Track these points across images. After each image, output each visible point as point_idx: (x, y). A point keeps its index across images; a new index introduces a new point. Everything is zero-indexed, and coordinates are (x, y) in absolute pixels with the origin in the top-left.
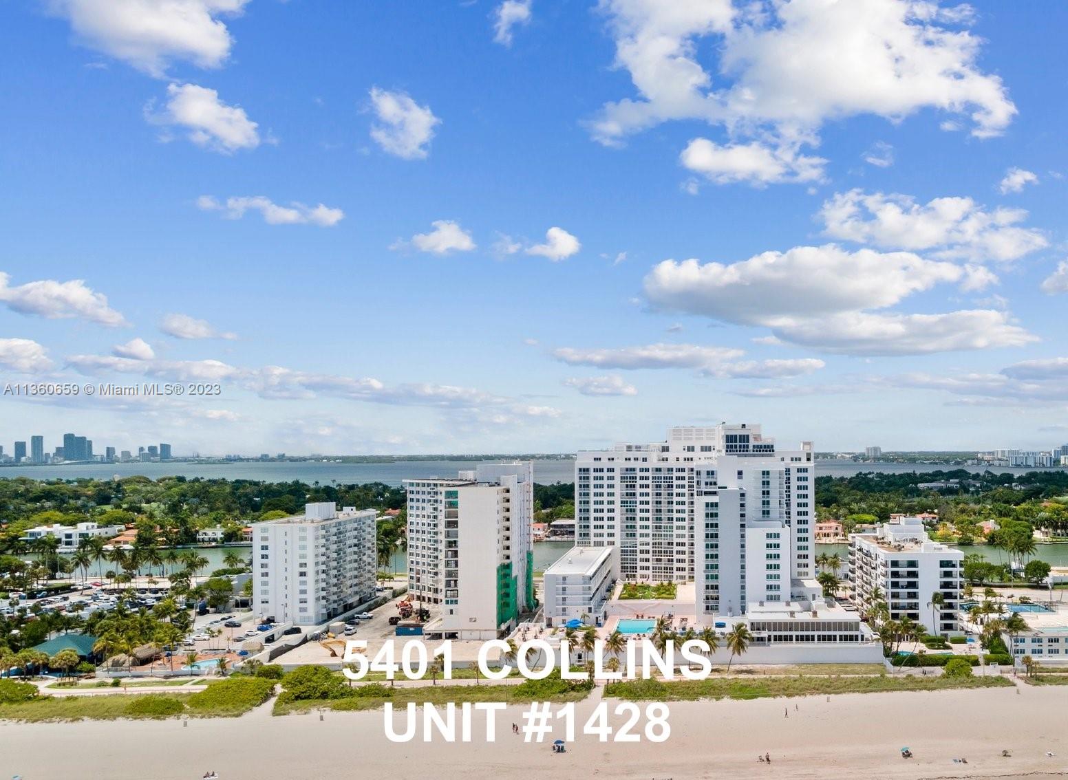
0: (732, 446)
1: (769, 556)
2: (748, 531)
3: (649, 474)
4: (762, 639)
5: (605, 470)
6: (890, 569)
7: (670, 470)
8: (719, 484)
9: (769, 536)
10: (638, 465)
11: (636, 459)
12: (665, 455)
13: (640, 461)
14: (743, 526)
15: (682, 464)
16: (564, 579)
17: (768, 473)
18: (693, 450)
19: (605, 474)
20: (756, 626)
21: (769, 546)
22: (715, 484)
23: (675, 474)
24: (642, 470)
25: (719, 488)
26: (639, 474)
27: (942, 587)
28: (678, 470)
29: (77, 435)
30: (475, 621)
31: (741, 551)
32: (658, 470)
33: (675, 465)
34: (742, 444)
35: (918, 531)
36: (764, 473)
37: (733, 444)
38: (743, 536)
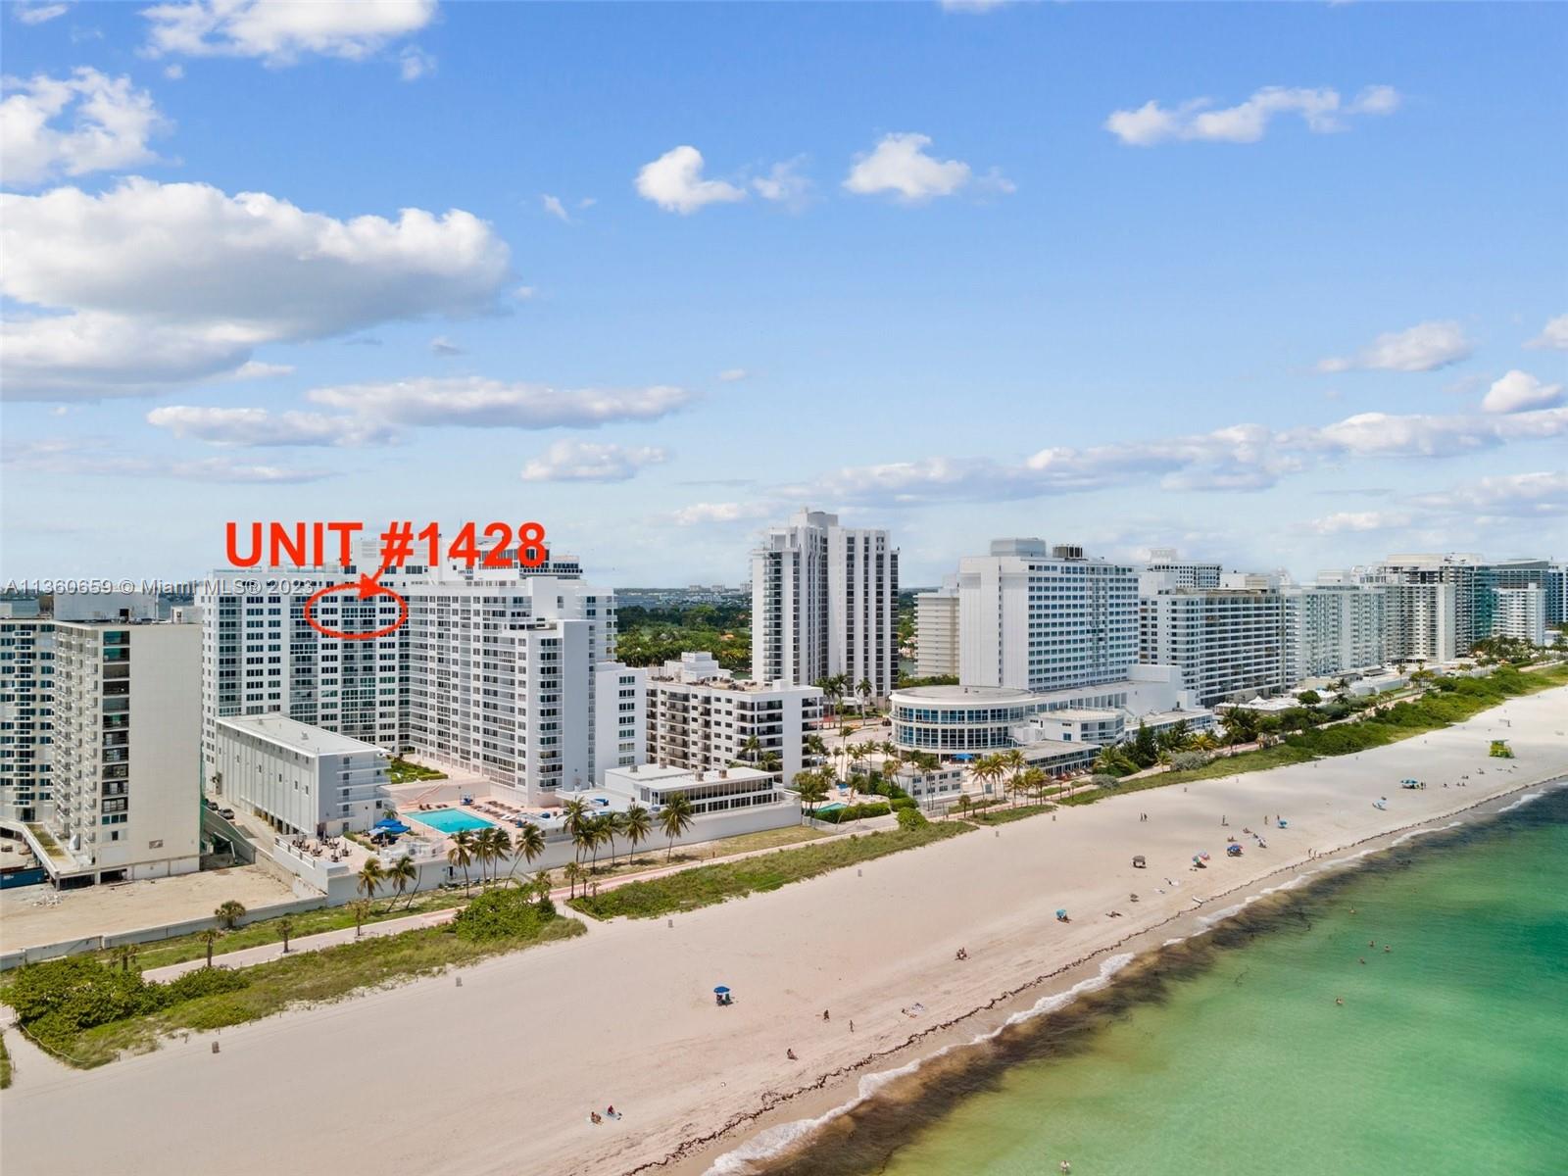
1: (623, 707)
2: (598, 675)
5: (266, 600)
9: (623, 680)
14: (592, 668)
16: (347, 761)
17: (594, 599)
19: (266, 606)
22: (526, 614)
30: (160, 845)
35: (713, 668)
36: (588, 599)
38: (591, 683)
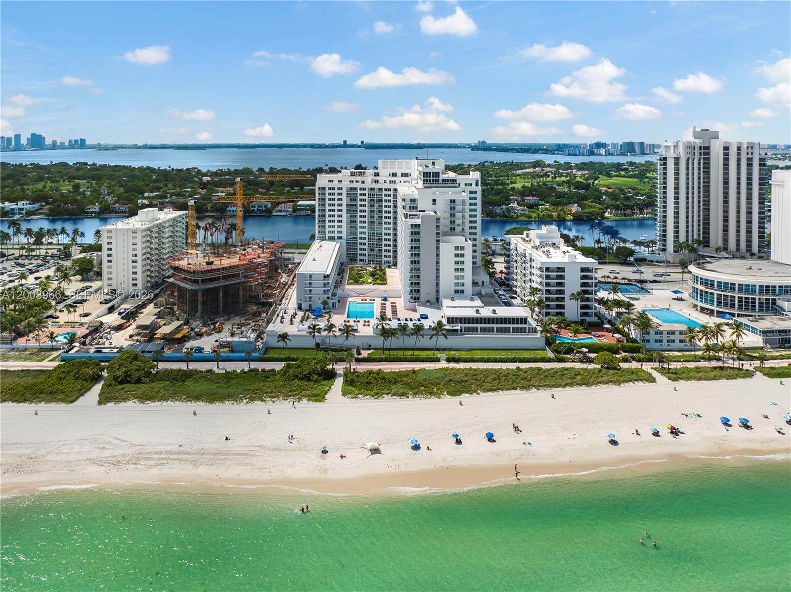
0: (427, 180)
1: (457, 263)
2: (441, 244)
3: (366, 192)
4: (456, 331)
5: (336, 189)
6: (545, 273)
7: (380, 189)
8: (419, 209)
9: (457, 248)
10: (359, 185)
11: (357, 182)
12: (377, 178)
13: (360, 183)
14: (438, 241)
15: (388, 186)
16: (311, 276)
17: (454, 201)
18: (396, 176)
19: (336, 191)
20: (451, 320)
21: (456, 255)
22: (416, 208)
23: (384, 192)
24: (361, 189)
25: (420, 211)
26: (359, 192)
27: (582, 286)
28: (386, 190)
29: (37, 134)
31: (437, 259)
32: (372, 189)
33: (384, 186)
34: (435, 178)
35: (557, 238)
36: (451, 201)
37: (428, 178)
38: (438, 248)
